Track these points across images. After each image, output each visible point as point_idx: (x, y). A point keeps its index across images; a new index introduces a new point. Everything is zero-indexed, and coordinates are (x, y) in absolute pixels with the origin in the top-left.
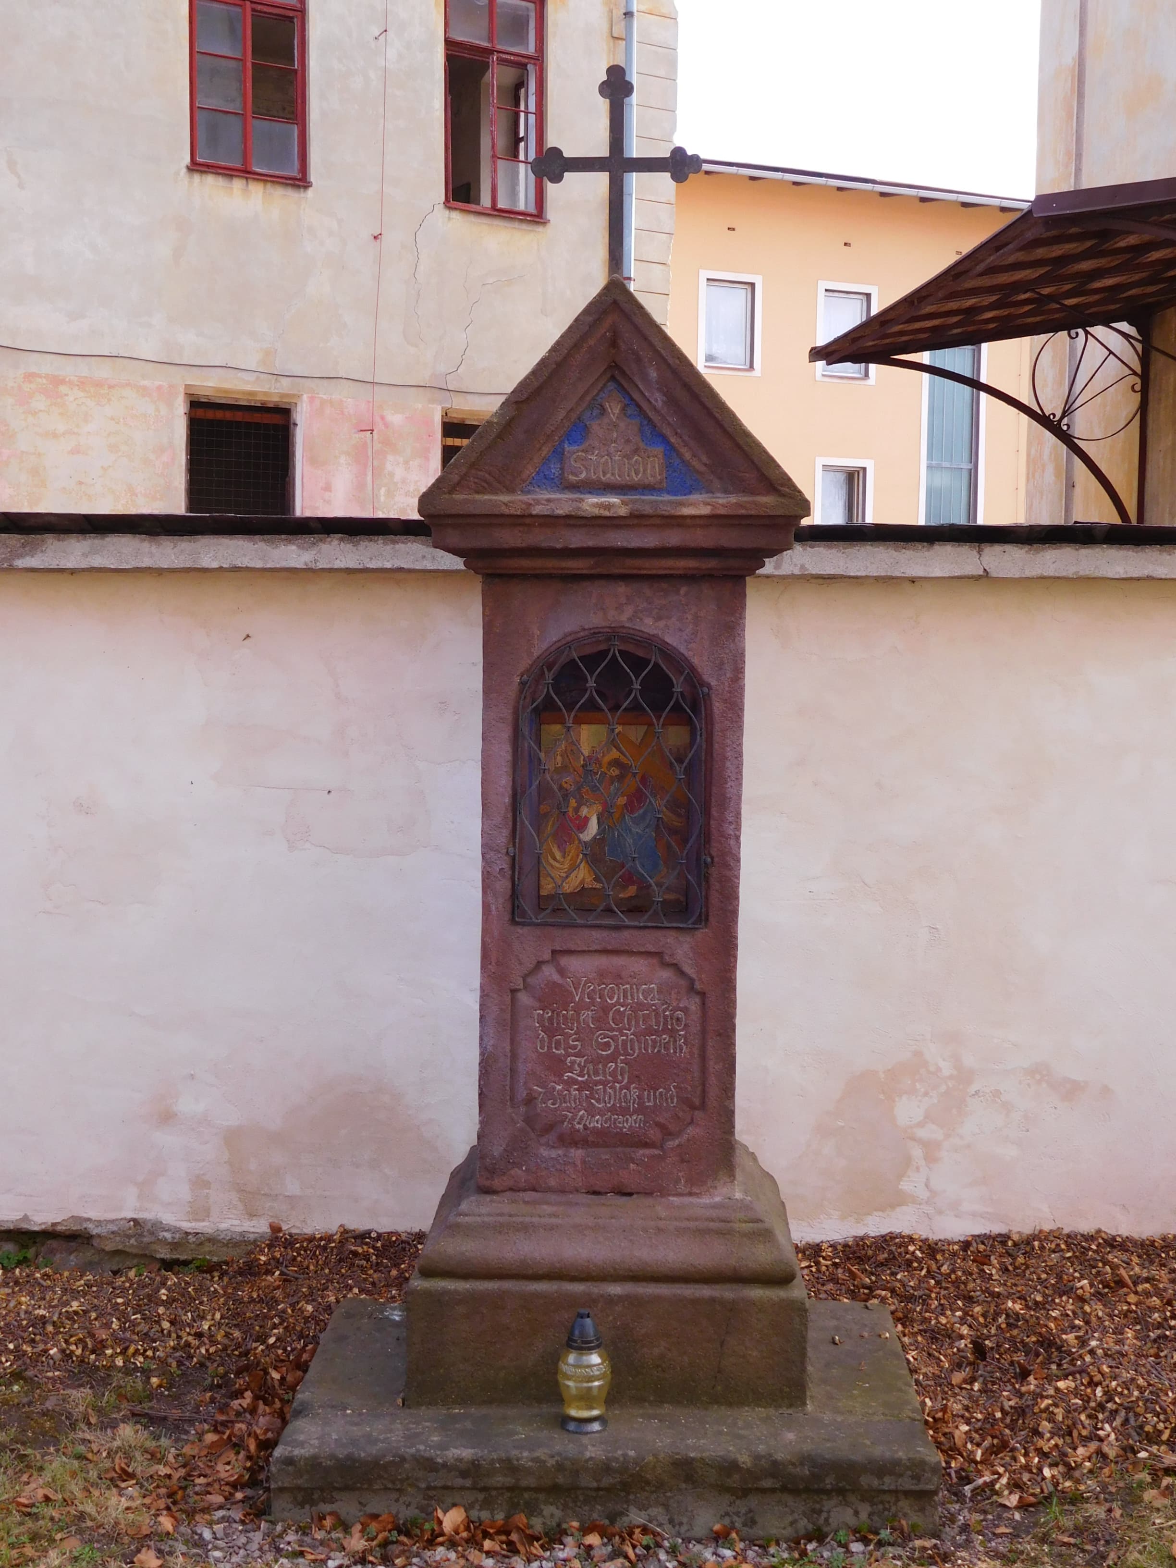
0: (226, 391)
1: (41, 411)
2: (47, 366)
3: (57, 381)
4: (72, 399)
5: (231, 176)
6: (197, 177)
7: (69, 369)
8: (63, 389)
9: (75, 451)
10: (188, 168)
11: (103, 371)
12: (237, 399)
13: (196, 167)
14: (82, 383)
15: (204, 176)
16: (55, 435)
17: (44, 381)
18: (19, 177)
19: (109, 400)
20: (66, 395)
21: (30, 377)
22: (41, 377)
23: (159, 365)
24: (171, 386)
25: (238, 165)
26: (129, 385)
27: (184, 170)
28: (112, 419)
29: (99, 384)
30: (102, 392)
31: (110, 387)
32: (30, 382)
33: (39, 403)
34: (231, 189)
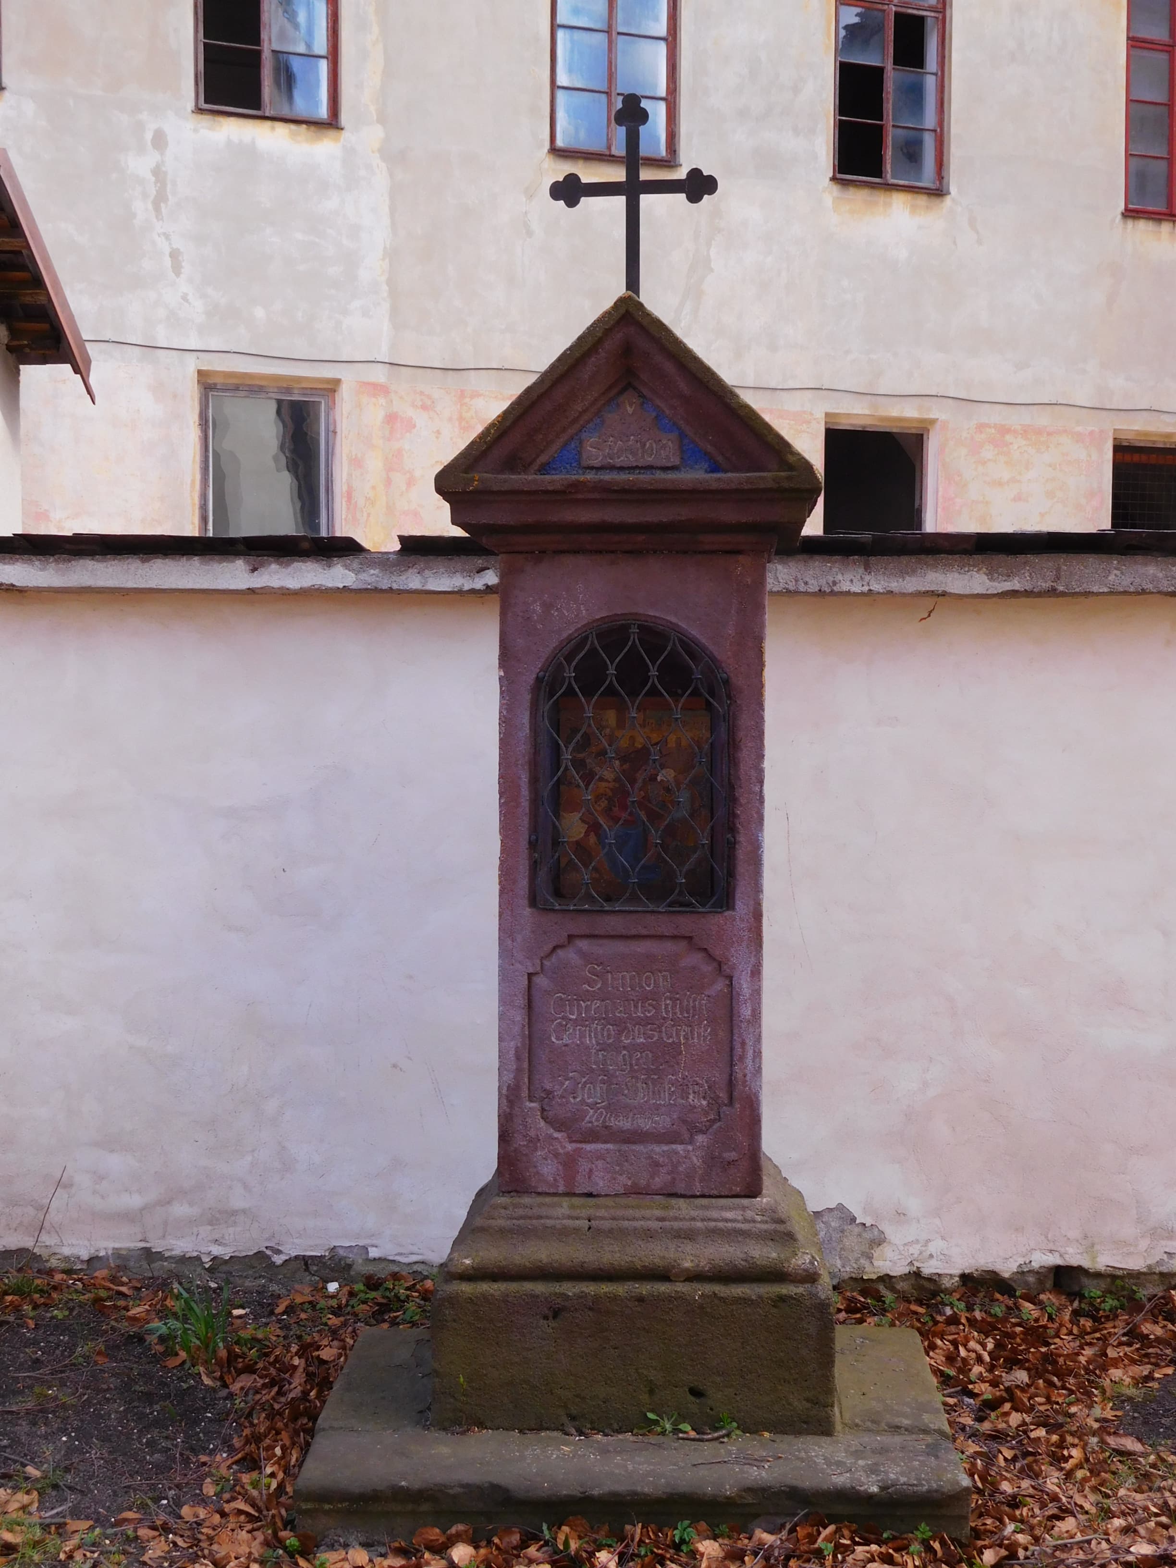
0: (1146, 434)
1: (989, 460)
2: (995, 416)
3: (1004, 430)
4: (1016, 448)
5: (1160, 221)
6: (1130, 223)
7: (1017, 419)
8: (1008, 438)
9: (1018, 498)
10: (1123, 214)
11: (1043, 419)
12: (1154, 442)
13: (1130, 214)
14: (1025, 431)
15: (1136, 222)
16: (1000, 484)
17: (993, 431)
18: (977, 233)
19: (1048, 447)
20: (1011, 444)
21: (981, 427)
22: (990, 427)
23: (1092, 411)
24: (1101, 431)
25: (1162, 208)
26: (1065, 431)
27: (1119, 217)
28: (1050, 466)
29: (1039, 432)
30: (1042, 439)
31: (1049, 434)
32: (981, 432)
33: (988, 452)
34: (1160, 232)
